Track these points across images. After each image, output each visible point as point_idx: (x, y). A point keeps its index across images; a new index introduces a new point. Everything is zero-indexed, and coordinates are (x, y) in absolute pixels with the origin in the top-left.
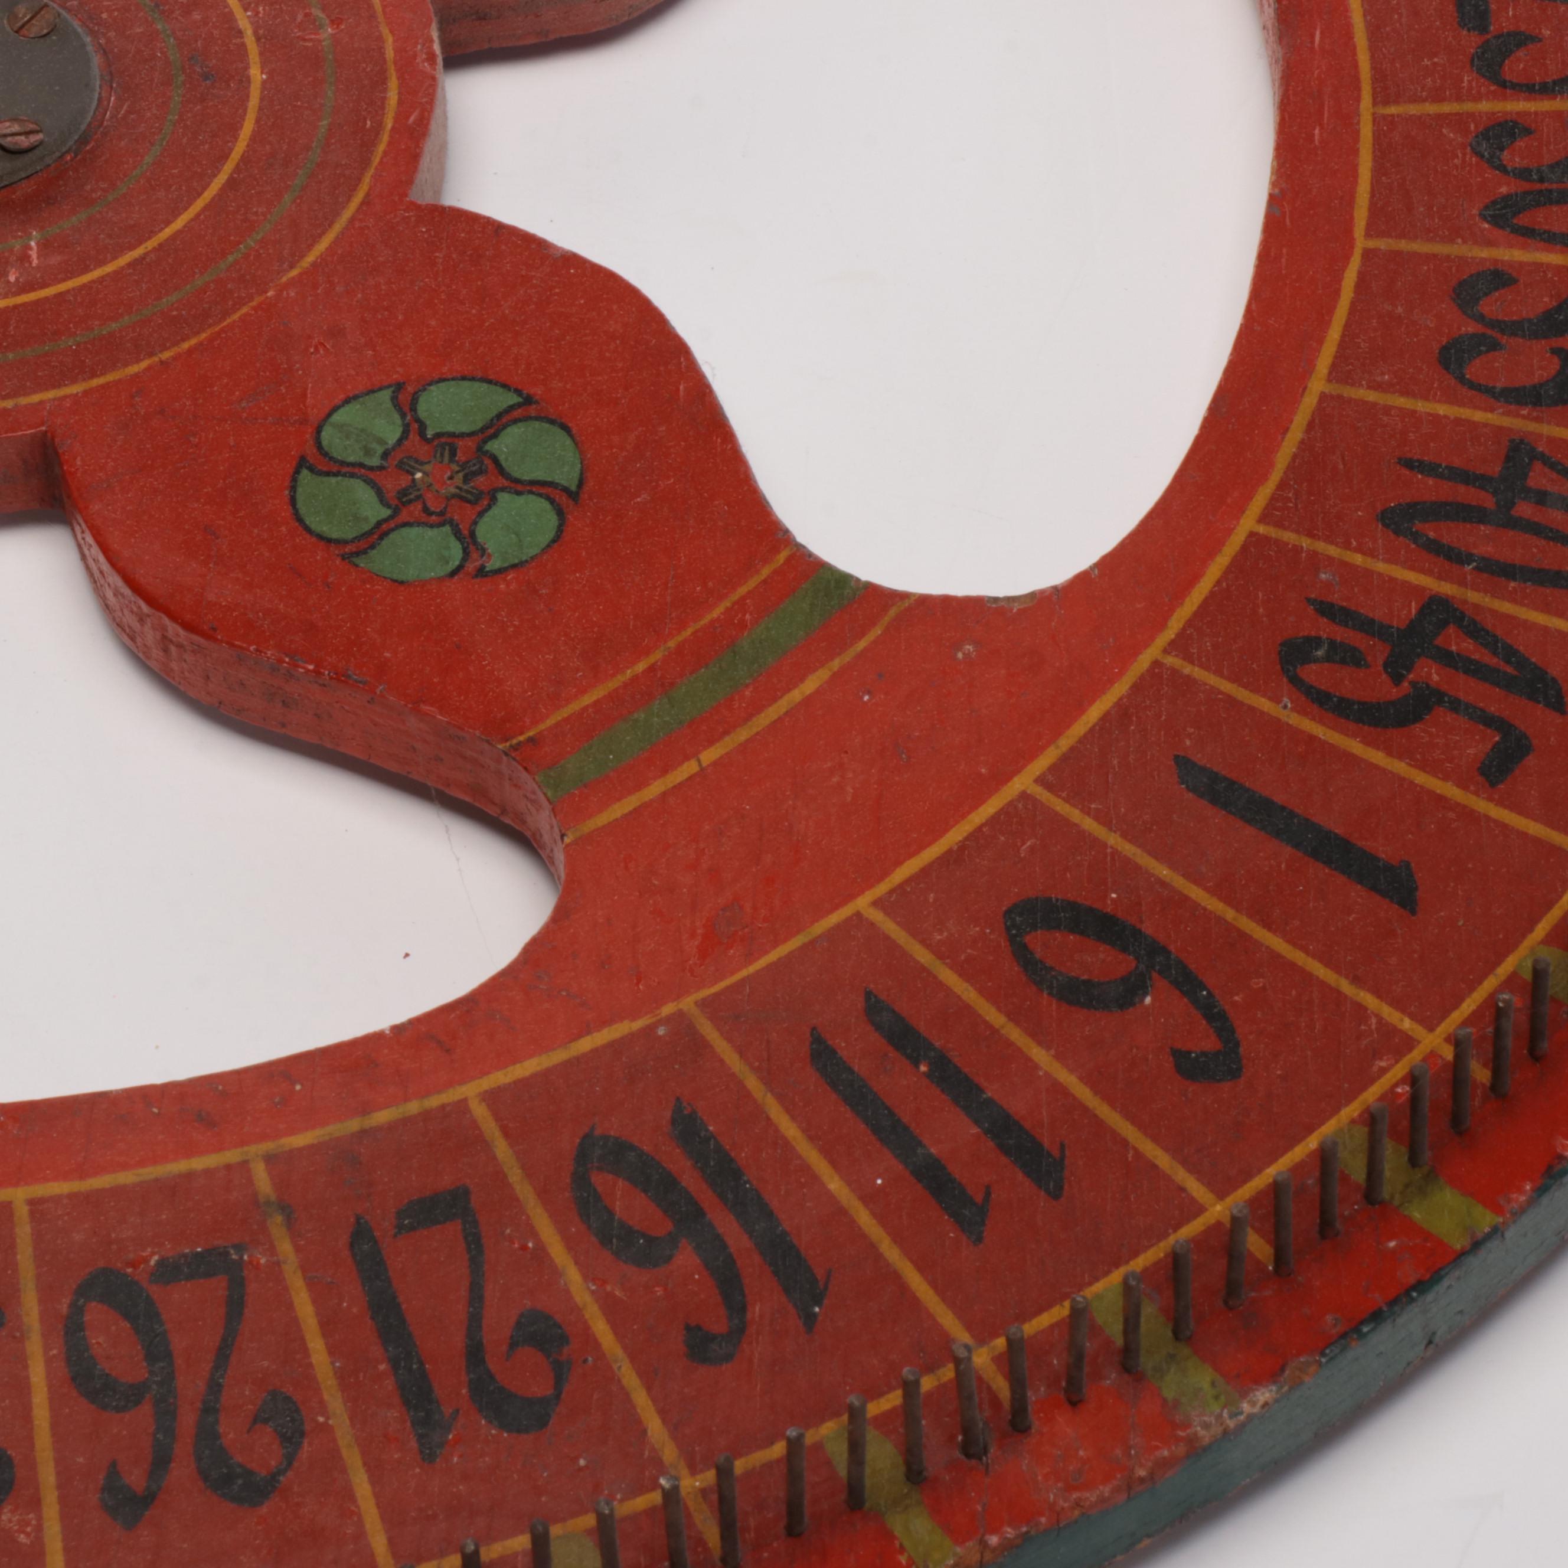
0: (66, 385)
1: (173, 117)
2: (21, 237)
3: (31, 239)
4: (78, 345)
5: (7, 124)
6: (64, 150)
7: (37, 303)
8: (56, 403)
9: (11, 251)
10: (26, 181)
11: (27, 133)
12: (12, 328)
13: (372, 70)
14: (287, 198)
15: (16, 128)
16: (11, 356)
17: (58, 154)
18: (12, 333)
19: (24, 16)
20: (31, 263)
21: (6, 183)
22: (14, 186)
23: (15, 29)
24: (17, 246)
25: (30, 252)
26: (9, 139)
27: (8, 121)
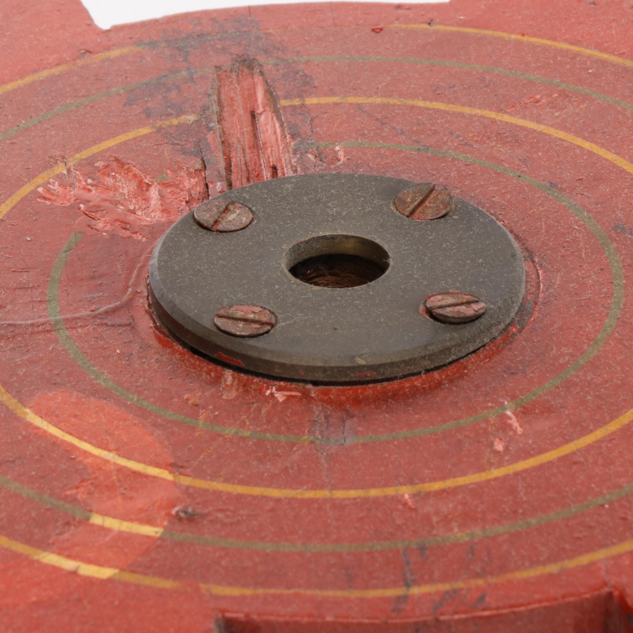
0: (614, 544)
2: (492, 408)
3: (505, 409)
4: (611, 503)
5: (440, 297)
6: (508, 321)
7: (541, 467)
8: (611, 562)
9: (487, 421)
10: (474, 355)
11: (468, 303)
12: (522, 494)
15: (450, 300)
16: (533, 521)
17: (502, 326)
18: (525, 499)
19: (413, 200)
20: (515, 432)
21: (454, 357)
22: (462, 361)
23: (407, 214)
24: (492, 417)
25: (509, 421)
26: (448, 309)
27: (440, 294)
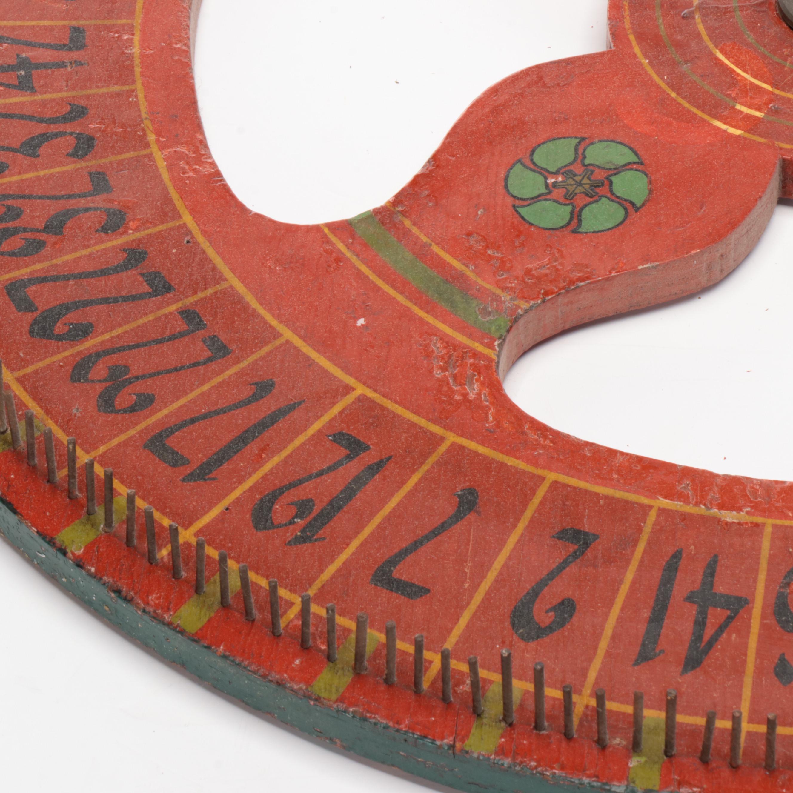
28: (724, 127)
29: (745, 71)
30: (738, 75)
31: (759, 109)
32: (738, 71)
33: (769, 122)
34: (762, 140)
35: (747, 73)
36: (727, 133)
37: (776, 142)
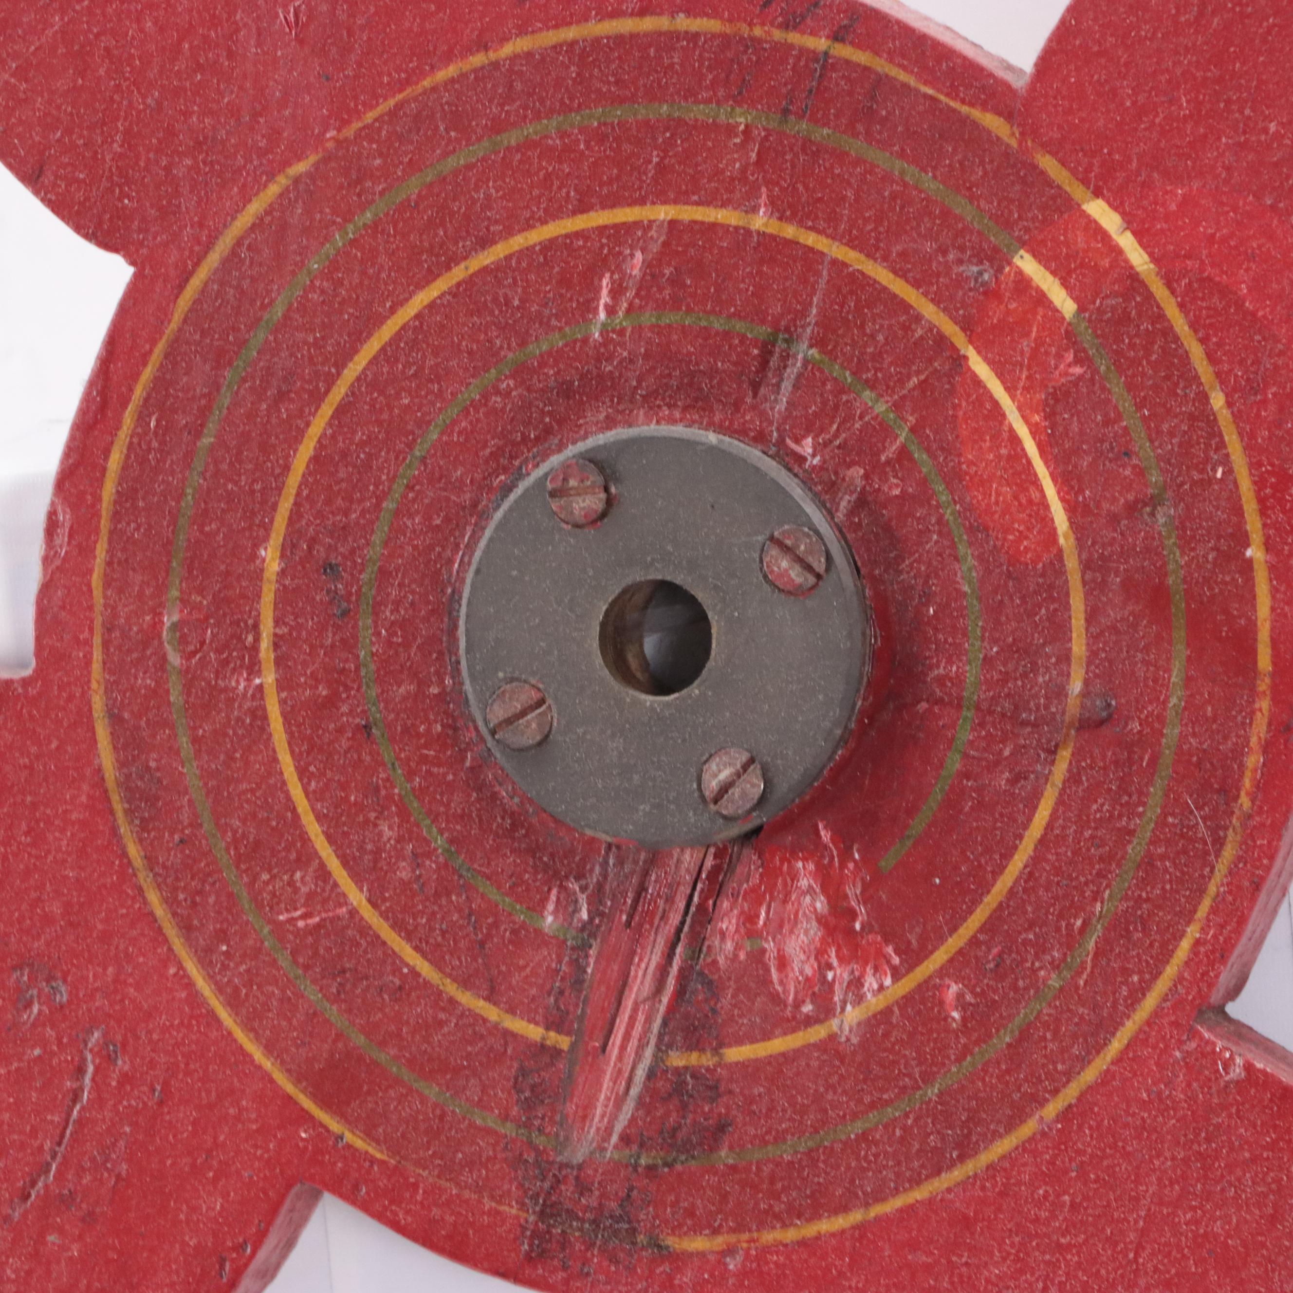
1: (389, 505)
2: (614, 331)
3: (603, 324)
4: (580, 107)
9: (630, 308)
12: (654, 163)
13: (128, 524)
14: (278, 311)
16: (664, 110)
18: (655, 153)
20: (611, 279)
24: (621, 315)
25: (608, 299)
28: (1127, 242)
29: (1015, 439)
30: (1034, 432)
31: (1023, 283)
32: (1030, 447)
33: (1007, 225)
34: (1048, 163)
35: (1011, 430)
36: (1124, 214)
37: (1014, 143)
